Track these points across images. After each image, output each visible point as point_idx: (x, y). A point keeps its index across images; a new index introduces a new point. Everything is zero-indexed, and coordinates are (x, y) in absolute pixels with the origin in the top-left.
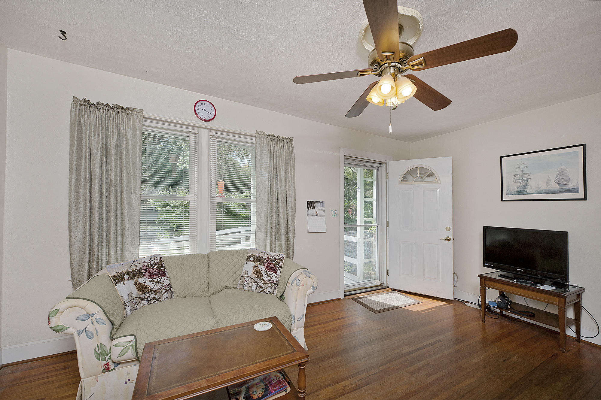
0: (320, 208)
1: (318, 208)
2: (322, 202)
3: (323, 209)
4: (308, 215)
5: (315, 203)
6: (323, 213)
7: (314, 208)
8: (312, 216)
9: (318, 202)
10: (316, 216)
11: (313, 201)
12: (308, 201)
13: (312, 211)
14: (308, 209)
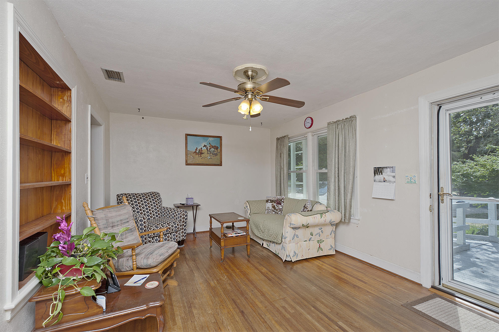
0: (389, 173)
1: (387, 174)
2: (392, 167)
3: (394, 174)
4: (374, 181)
5: (383, 169)
6: (392, 179)
7: (382, 174)
8: (380, 182)
9: (386, 168)
10: (384, 181)
11: (380, 168)
12: (375, 168)
13: (378, 177)
14: (375, 175)
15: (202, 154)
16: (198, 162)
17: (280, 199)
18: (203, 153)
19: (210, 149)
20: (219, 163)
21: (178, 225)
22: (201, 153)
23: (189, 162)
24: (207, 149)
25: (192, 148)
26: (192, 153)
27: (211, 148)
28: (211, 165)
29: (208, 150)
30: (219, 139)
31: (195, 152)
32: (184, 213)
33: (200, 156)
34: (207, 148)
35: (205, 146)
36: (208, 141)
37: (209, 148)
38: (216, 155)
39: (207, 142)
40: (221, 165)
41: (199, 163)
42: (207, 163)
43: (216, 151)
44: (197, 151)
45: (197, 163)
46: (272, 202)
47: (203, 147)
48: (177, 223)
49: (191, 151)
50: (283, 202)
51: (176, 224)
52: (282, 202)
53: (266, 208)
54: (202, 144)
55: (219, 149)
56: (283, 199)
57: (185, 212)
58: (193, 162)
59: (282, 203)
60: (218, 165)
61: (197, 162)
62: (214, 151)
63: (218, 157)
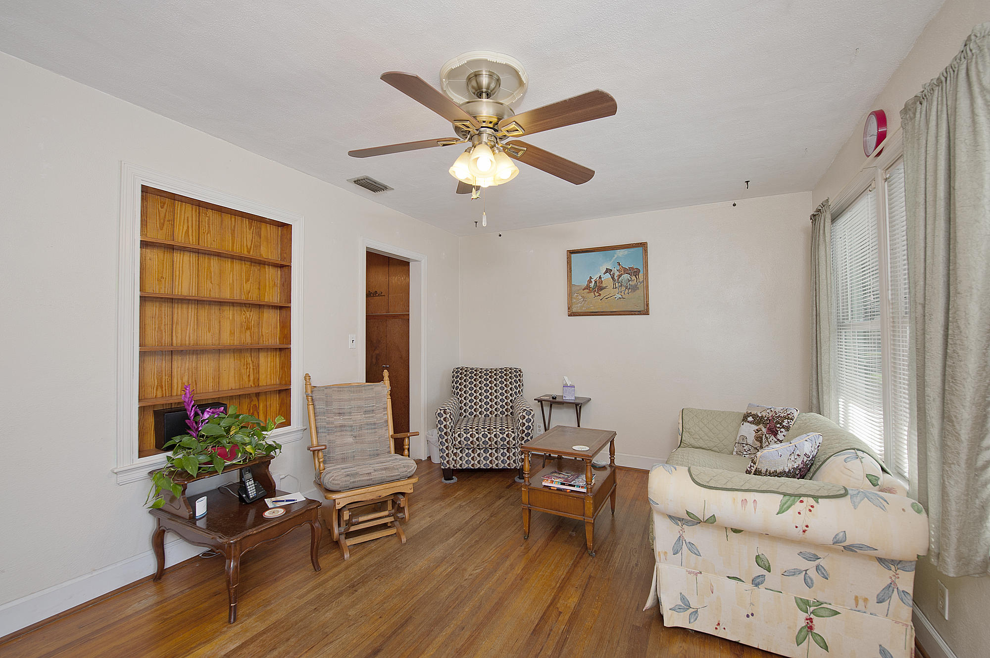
15: (601, 290)
16: (593, 308)
17: (779, 416)
18: (605, 288)
19: (620, 276)
20: (641, 308)
21: (507, 435)
22: (599, 287)
23: (574, 310)
24: (613, 278)
25: (580, 280)
26: (580, 289)
27: (622, 275)
28: (623, 313)
29: (616, 278)
30: (640, 249)
31: (588, 287)
32: (524, 414)
33: (597, 294)
34: (614, 276)
35: (608, 271)
36: (616, 258)
37: (617, 273)
38: (634, 288)
39: (612, 261)
40: (646, 313)
41: (596, 311)
42: (614, 310)
43: (633, 279)
44: (592, 285)
45: (591, 311)
46: (757, 424)
47: (604, 274)
48: (507, 433)
49: (579, 286)
50: (787, 429)
51: (505, 433)
52: (783, 427)
53: (738, 439)
54: (601, 268)
55: (641, 274)
56: (788, 419)
57: (528, 414)
58: (584, 310)
59: (782, 430)
60: (640, 313)
61: (591, 309)
62: (629, 281)
63: (640, 292)
